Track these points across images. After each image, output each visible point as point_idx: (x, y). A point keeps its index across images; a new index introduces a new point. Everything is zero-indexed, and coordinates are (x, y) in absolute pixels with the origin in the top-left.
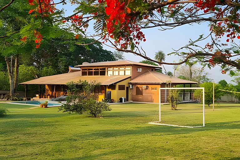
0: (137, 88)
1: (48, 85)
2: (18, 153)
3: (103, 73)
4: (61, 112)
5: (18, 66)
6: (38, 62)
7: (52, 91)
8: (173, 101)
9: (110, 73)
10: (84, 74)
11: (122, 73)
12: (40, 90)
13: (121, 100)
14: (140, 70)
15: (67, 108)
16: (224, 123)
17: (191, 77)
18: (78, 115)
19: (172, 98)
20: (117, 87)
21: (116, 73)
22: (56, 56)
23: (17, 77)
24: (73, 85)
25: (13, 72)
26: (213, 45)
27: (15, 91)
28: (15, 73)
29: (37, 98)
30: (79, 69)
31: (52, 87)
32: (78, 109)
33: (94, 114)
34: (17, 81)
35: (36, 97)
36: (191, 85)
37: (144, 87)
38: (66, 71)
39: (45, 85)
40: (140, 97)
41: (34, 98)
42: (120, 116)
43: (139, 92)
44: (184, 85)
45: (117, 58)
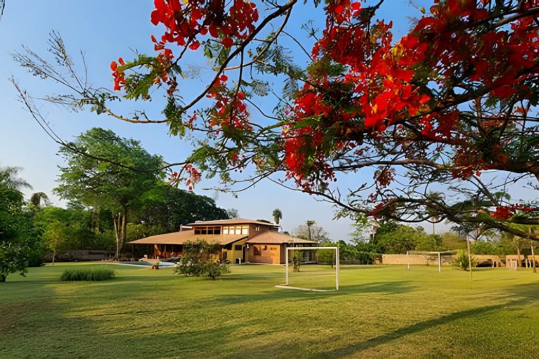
0: (255, 248)
1: (158, 245)
2: (136, 323)
3: (218, 232)
4: (177, 274)
5: (126, 224)
6: (147, 221)
7: (162, 251)
8: (297, 262)
9: (225, 232)
10: (197, 233)
11: (238, 232)
12: (149, 250)
13: (237, 261)
14: (258, 229)
15: (183, 270)
16: (356, 286)
17: (310, 237)
18: (195, 278)
19: (295, 258)
20: (233, 247)
21: (232, 232)
22: (166, 213)
23: (125, 236)
24: (190, 245)
25: (120, 230)
26: (376, 195)
27: (121, 251)
28: (122, 232)
29: (146, 258)
30: (191, 227)
31: (161, 246)
32: (194, 271)
33: (213, 277)
34: (124, 240)
35: (144, 257)
36: (310, 245)
37: (263, 247)
38: (177, 230)
39: (153, 245)
40: (258, 258)
41: (142, 259)
42: (241, 279)
43: (257, 253)
44: (304, 245)
45: (231, 217)
